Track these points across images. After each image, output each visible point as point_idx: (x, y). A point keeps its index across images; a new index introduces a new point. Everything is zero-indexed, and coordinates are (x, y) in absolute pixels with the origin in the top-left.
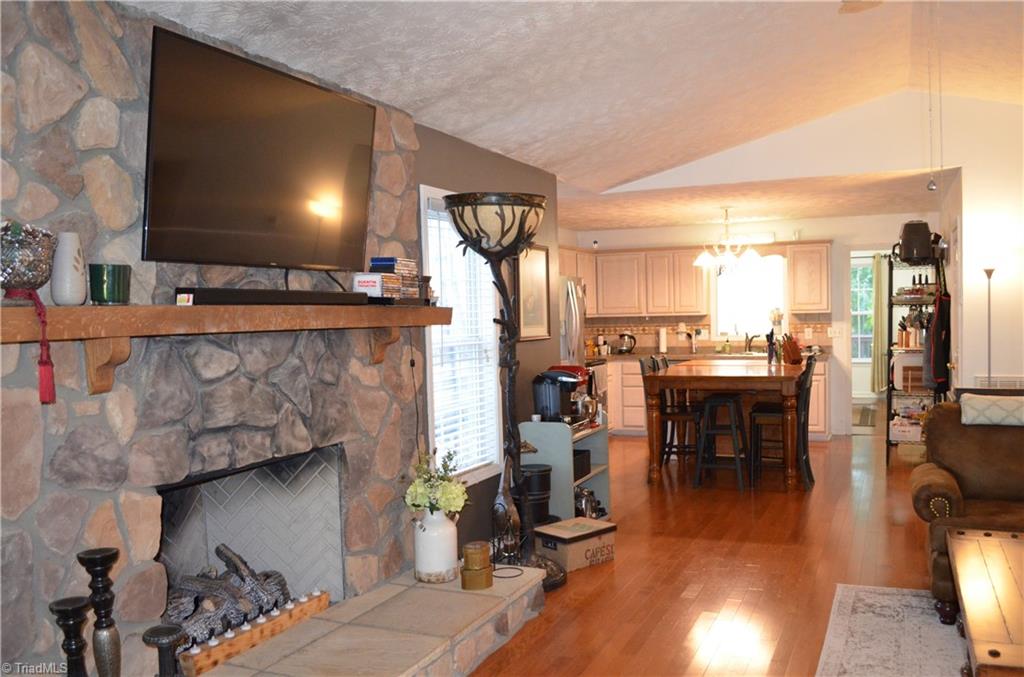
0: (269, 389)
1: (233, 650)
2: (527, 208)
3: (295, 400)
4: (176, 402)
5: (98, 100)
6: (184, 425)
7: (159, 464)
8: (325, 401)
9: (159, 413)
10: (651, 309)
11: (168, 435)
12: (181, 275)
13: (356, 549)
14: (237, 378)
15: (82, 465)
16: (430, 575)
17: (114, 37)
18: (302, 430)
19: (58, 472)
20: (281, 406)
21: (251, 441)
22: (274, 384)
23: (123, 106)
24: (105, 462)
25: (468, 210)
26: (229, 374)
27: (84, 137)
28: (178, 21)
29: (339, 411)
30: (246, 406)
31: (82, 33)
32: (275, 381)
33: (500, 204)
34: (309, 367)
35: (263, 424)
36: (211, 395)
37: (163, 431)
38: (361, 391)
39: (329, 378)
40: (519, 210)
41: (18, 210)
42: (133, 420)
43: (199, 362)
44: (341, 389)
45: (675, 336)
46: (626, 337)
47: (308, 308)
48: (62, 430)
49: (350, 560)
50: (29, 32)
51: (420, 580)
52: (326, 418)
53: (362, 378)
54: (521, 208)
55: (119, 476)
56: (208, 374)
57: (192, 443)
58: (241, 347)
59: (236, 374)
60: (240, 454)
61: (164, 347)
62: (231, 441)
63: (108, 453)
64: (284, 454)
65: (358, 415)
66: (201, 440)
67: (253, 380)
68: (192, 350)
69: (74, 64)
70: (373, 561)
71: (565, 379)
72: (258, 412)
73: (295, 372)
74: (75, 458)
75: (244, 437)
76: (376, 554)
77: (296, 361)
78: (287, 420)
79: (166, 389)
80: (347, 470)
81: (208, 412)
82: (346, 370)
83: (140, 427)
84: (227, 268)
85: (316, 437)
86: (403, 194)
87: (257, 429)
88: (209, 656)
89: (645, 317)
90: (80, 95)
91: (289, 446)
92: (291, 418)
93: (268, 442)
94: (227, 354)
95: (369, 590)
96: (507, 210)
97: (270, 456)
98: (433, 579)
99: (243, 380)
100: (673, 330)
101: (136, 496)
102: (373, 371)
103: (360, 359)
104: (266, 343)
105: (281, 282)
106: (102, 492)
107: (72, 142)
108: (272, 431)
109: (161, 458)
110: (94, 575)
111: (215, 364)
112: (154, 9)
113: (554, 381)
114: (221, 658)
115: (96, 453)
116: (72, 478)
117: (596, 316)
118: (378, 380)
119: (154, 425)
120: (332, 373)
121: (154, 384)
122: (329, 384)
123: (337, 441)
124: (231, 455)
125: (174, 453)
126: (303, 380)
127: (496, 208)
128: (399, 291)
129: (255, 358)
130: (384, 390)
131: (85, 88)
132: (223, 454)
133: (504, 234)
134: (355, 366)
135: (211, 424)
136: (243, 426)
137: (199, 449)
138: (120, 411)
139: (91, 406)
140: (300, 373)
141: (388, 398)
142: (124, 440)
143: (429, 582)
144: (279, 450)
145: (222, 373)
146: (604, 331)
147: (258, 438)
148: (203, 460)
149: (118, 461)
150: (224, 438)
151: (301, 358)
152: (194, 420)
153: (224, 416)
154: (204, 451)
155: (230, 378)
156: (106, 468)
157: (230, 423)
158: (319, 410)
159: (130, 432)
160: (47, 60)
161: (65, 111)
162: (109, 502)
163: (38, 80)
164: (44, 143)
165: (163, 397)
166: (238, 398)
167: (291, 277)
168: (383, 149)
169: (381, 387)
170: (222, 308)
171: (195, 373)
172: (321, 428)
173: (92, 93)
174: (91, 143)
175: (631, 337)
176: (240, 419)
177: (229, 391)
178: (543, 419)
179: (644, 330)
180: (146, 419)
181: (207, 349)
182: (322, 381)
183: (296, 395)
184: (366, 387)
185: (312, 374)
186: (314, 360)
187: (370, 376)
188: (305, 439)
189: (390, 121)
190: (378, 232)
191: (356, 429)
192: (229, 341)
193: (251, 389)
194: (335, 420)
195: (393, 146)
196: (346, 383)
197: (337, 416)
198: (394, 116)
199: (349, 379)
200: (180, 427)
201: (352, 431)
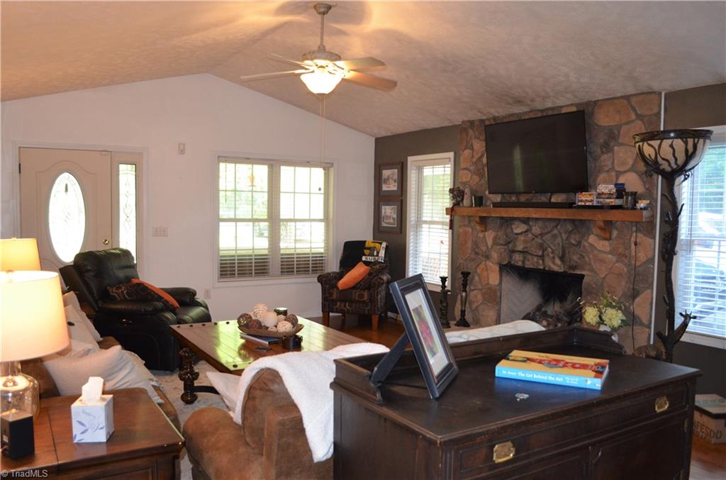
0: (542, 241)
3: (553, 248)
6: (508, 247)
7: (499, 257)
8: (569, 252)
9: (498, 241)
11: (501, 249)
14: (527, 235)
15: (478, 250)
18: (558, 261)
19: (473, 250)
20: (546, 249)
21: (532, 259)
24: (483, 251)
26: (524, 232)
27: (485, 160)
29: (579, 259)
30: (528, 245)
32: (544, 238)
34: (563, 235)
35: (535, 254)
36: (516, 239)
37: (500, 247)
38: (596, 252)
39: (573, 242)
41: (470, 183)
42: (491, 241)
43: (513, 227)
44: (581, 248)
48: (474, 240)
50: (475, 136)
52: (570, 260)
53: (596, 245)
55: (487, 257)
56: (516, 231)
57: (510, 254)
58: (531, 223)
59: (528, 233)
60: (527, 262)
61: (503, 221)
62: (524, 257)
63: (484, 249)
64: (548, 269)
65: (593, 263)
66: (513, 253)
67: (535, 236)
68: (512, 222)
72: (533, 249)
73: (555, 236)
74: (478, 248)
75: (530, 257)
77: (556, 232)
78: (548, 255)
81: (515, 246)
82: (587, 241)
83: (493, 244)
85: (566, 267)
90: (484, 149)
91: (549, 267)
92: (551, 255)
93: (541, 262)
94: (524, 225)
97: (541, 268)
99: (530, 235)
101: (491, 264)
102: (606, 243)
104: (540, 223)
105: (549, 198)
106: (483, 260)
107: (483, 163)
108: (542, 257)
109: (499, 255)
110: (464, 277)
111: (519, 228)
115: (481, 248)
116: (477, 253)
118: (609, 249)
119: (497, 245)
120: (575, 240)
122: (574, 245)
123: (580, 273)
124: (524, 262)
125: (503, 255)
126: (557, 240)
129: (536, 229)
130: (613, 255)
132: (520, 261)
134: (592, 239)
135: (516, 249)
136: (528, 252)
137: (512, 256)
138: (488, 238)
139: (481, 235)
140: (557, 237)
141: (614, 259)
142: (490, 247)
144: (546, 267)
145: (520, 231)
147: (536, 259)
148: (513, 260)
149: (486, 252)
150: (521, 255)
151: (558, 231)
152: (511, 246)
153: (520, 247)
154: (514, 258)
155: (524, 234)
157: (522, 250)
158: (567, 255)
159: (491, 244)
161: (480, 155)
162: (484, 263)
163: (475, 149)
164: (476, 165)
165: (499, 236)
166: (525, 242)
167: (553, 197)
168: (624, 121)
169: (610, 253)
171: (512, 230)
172: (568, 264)
176: (526, 250)
177: (522, 238)
180: (495, 242)
181: (517, 223)
182: (571, 243)
183: (554, 246)
184: (599, 251)
185: (565, 238)
186: (566, 233)
187: (603, 245)
188: (559, 266)
189: (630, 103)
190: (617, 168)
191: (592, 270)
192: (526, 221)
193: (533, 239)
194: (576, 262)
195: (633, 117)
196: (584, 247)
197: (578, 261)
198: (633, 100)
199: (586, 244)
200: (506, 247)
201: (588, 270)
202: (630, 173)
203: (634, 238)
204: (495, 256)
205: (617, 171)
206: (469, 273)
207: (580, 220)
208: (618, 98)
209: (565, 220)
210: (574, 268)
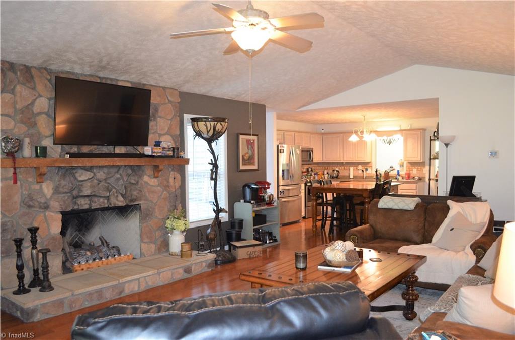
0: (106, 185)
1: (90, 267)
2: (216, 123)
3: (118, 189)
4: (67, 187)
5: (41, 98)
6: (71, 194)
7: (61, 205)
8: (131, 189)
9: (61, 190)
10: (345, 159)
11: (65, 197)
12: (71, 148)
13: (145, 241)
14: (93, 180)
15: (33, 203)
16: (172, 252)
17: (47, 79)
18: (121, 198)
19: (25, 205)
20: (111, 190)
21: (98, 200)
22: (108, 183)
23: (50, 99)
24: (41, 203)
25: (195, 123)
26: (89, 179)
27: (36, 109)
28: (71, 71)
29: (138, 193)
30: (96, 189)
31: (36, 80)
32: (109, 182)
33: (205, 121)
34: (125, 178)
35: (103, 195)
36: (82, 185)
37: (63, 195)
38: (149, 187)
39: (133, 182)
40: (212, 123)
41: (14, 132)
42: (51, 192)
43: (77, 175)
44: (139, 186)
45: (357, 171)
47: (116, 159)
48: (27, 193)
49: (142, 244)
50: (19, 81)
51: (170, 254)
52: (132, 195)
53: (149, 182)
54: (213, 123)
55: (46, 207)
56: (80, 179)
57: (75, 200)
58: (95, 171)
59: (93, 179)
60: (93, 204)
61: (64, 171)
62: (90, 200)
63: (43, 201)
64: (113, 206)
65: (147, 195)
66: (79, 199)
67: (100, 181)
68: (75, 171)
69: (34, 89)
70: (153, 246)
71: (253, 186)
72: (101, 192)
73: (118, 179)
74: (31, 201)
75: (95, 199)
76: (155, 244)
77: (119, 176)
78: (114, 195)
79: (63, 183)
80: (141, 214)
81: (80, 191)
82: (142, 180)
83: (54, 194)
84: (89, 146)
85: (127, 201)
86: (172, 118)
87: (101, 197)
88: (80, 267)
89: (343, 163)
90: (35, 98)
91: (115, 204)
92: (116, 195)
93: (106, 201)
94: (89, 173)
95: (150, 256)
96: (208, 123)
97: (107, 206)
98: (173, 254)
99: (95, 181)
100: (356, 168)
101: (52, 214)
102: (156, 180)
103: (149, 176)
104: (105, 170)
105: (112, 150)
106: (40, 212)
107: (32, 111)
108: (108, 198)
109: (62, 203)
110: (32, 234)
111: (83, 176)
112: (62, 69)
113: (249, 187)
114: (85, 268)
115: (38, 200)
116: (30, 207)
117: (322, 161)
118: (157, 184)
119: (60, 193)
120: (135, 180)
121: (59, 181)
122: (133, 184)
123: (138, 203)
124: (90, 205)
125: (67, 202)
126: (121, 182)
127: (204, 123)
128: (161, 153)
129: (101, 175)
131: (37, 95)
132: (86, 204)
133: (208, 132)
134: (146, 178)
135: (81, 194)
136: (94, 196)
137: (77, 202)
138: (47, 189)
139: (37, 187)
140: (120, 180)
141: (162, 190)
142: (48, 197)
143: (172, 255)
144: (110, 204)
145: (86, 178)
146: (327, 168)
147: (101, 200)
148: (78, 205)
149: (46, 203)
150: (87, 199)
151: (121, 175)
152: (75, 193)
153: (87, 192)
154: (79, 203)
155: (89, 181)
156: (41, 205)
157: (89, 194)
158: (129, 192)
159: (51, 195)
160: (23, 89)
161: (30, 102)
162: (42, 215)
163: (21, 95)
164: (22, 113)
165: (62, 185)
166: (92, 187)
167: (116, 149)
168: (162, 103)
169: (159, 186)
170: (79, 159)
171: (76, 178)
172: (130, 198)
173: (40, 96)
174: (38, 111)
175: (337, 171)
176: (93, 194)
177: (89, 184)
178: (245, 202)
180: (56, 191)
181: (80, 171)
182: (130, 183)
183: (118, 187)
184: (152, 186)
185: (126, 180)
186: (126, 176)
187: (153, 182)
188: (123, 202)
189: (165, 92)
190: (159, 132)
191: (147, 200)
192: (90, 169)
193: (98, 184)
194: (136, 196)
195: (167, 101)
196: (141, 184)
197: (137, 195)
198: (168, 91)
199: (143, 183)
200: (69, 194)
201: (144, 200)
202: (167, 136)
203: (173, 175)
204: (56, 205)
205: (159, 134)
206: (37, 229)
207: (137, 166)
208: (160, 87)
209: (125, 166)
210: (131, 201)
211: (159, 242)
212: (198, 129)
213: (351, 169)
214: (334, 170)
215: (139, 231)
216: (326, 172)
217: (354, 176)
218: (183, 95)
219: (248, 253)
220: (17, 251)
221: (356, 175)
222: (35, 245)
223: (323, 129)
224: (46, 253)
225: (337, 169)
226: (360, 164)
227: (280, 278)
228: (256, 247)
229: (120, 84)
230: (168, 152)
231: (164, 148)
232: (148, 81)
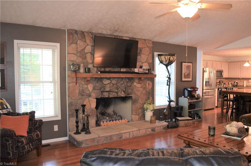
0: (116, 86)
1: (108, 124)
2: (170, 56)
3: (121, 88)
4: (99, 87)
5: (88, 46)
6: (101, 90)
7: (96, 95)
8: (128, 89)
10: (241, 76)
11: (98, 91)
12: (101, 69)
13: (134, 114)
14: (110, 84)
15: (84, 93)
16: (146, 120)
17: (91, 37)
18: (123, 93)
19: (80, 94)
20: (119, 89)
21: (113, 94)
22: (117, 86)
23: (92, 46)
24: (87, 94)
25: (160, 57)
26: (109, 83)
27: (86, 51)
28: (101, 33)
29: (131, 91)
30: (112, 88)
31: (86, 37)
32: (118, 85)
33: (165, 56)
35: (115, 91)
37: (97, 90)
38: (136, 88)
39: (129, 85)
40: (168, 57)
41: (76, 61)
42: (92, 89)
43: (103, 81)
44: (132, 87)
45: (248, 83)
46: (236, 83)
47: (121, 74)
48: (81, 89)
49: (132, 115)
50: (79, 38)
51: (145, 121)
52: (128, 92)
53: (137, 86)
54: (169, 56)
55: (90, 96)
56: (105, 83)
57: (102, 93)
58: (111, 80)
59: (110, 83)
61: (98, 79)
62: (109, 93)
63: (88, 92)
64: (119, 96)
65: (136, 91)
66: (104, 93)
67: (114, 85)
68: (102, 80)
69: (85, 42)
70: (137, 117)
71: (189, 89)
72: (114, 89)
73: (122, 84)
74: (83, 93)
75: (111, 93)
76: (138, 115)
77: (122, 82)
78: (120, 91)
79: (97, 85)
80: (132, 100)
81: (105, 89)
82: (133, 84)
83: (93, 90)
84: (109, 68)
85: (126, 94)
86: (148, 54)
87: (114, 92)
88: (103, 124)
89: (240, 78)
90: (86, 46)
91: (120, 95)
92: (121, 91)
93: (116, 94)
94: (109, 80)
95: (136, 121)
96: (166, 57)
97: (116, 96)
98: (147, 121)
99: (112, 84)
100: (248, 81)
101: (92, 99)
102: (140, 85)
103: (137, 82)
104: (116, 79)
105: (120, 70)
106: (87, 98)
107: (84, 52)
108: (117, 93)
109: (96, 94)
110: (83, 107)
111: (106, 82)
112: (97, 32)
113: (187, 90)
114: (106, 125)
115: (86, 92)
116: (82, 95)
117: (228, 77)
119: (95, 89)
120: (130, 84)
121: (95, 84)
123: (131, 96)
124: (109, 95)
125: (99, 94)
126: (123, 85)
127: (164, 56)
128: (142, 71)
129: (114, 82)
130: (142, 88)
131: (87, 44)
132: (107, 95)
133: (166, 61)
134: (135, 84)
135: (105, 90)
136: (111, 91)
137: (103, 94)
138: (90, 87)
139: (86, 86)
140: (123, 84)
141: (143, 89)
142: (91, 91)
143: (146, 122)
144: (118, 96)
145: (107, 83)
146: (231, 81)
147: (114, 93)
148: (104, 95)
149: (89, 94)
150: (107, 93)
151: (123, 82)
152: (102, 90)
153: (108, 89)
154: (104, 94)
155: (109, 84)
156: (87, 95)
157: (108, 90)
158: (127, 90)
159: (92, 90)
160: (81, 42)
161: (83, 48)
162: (88, 99)
163: (80, 45)
164: (80, 53)
165: (97, 86)
166: (110, 87)
167: (121, 69)
168: (144, 47)
169: (141, 87)
170: (104, 74)
171: (103, 83)
172: (127, 93)
173: (88, 45)
174: (87, 52)
175: (237, 83)
176: (110, 90)
178: (184, 97)
179: (241, 81)
180: (94, 89)
181: (105, 80)
182: (128, 86)
183: (122, 88)
184: (138, 87)
185: (125, 84)
186: (126, 82)
187: (139, 86)
188: (124, 95)
189: (145, 42)
190: (142, 61)
191: (135, 94)
192: (109, 79)
193: (113, 86)
194: (130, 92)
195: (146, 46)
196: (133, 87)
197: (131, 92)
198: (147, 41)
199: (133, 85)
200: (100, 90)
201: (134, 94)
202: (146, 63)
203: (148, 82)
204: (94, 95)
205: (142, 62)
206: (85, 105)
207: (131, 78)
208: (143, 39)
209: (126, 78)
210: (128, 94)
211: (140, 115)
212: (161, 60)
213: (245, 81)
214: (235, 82)
215: (131, 109)
216: (230, 83)
217: (246, 86)
218: (154, 43)
219: (185, 124)
220: (76, 115)
221: (248, 85)
222: (84, 113)
223: (229, 60)
224: (88, 116)
225: (237, 82)
226: (250, 79)
227: (199, 139)
228: (189, 121)
229: (124, 38)
230: (146, 71)
231: (144, 69)
232: (137, 36)
